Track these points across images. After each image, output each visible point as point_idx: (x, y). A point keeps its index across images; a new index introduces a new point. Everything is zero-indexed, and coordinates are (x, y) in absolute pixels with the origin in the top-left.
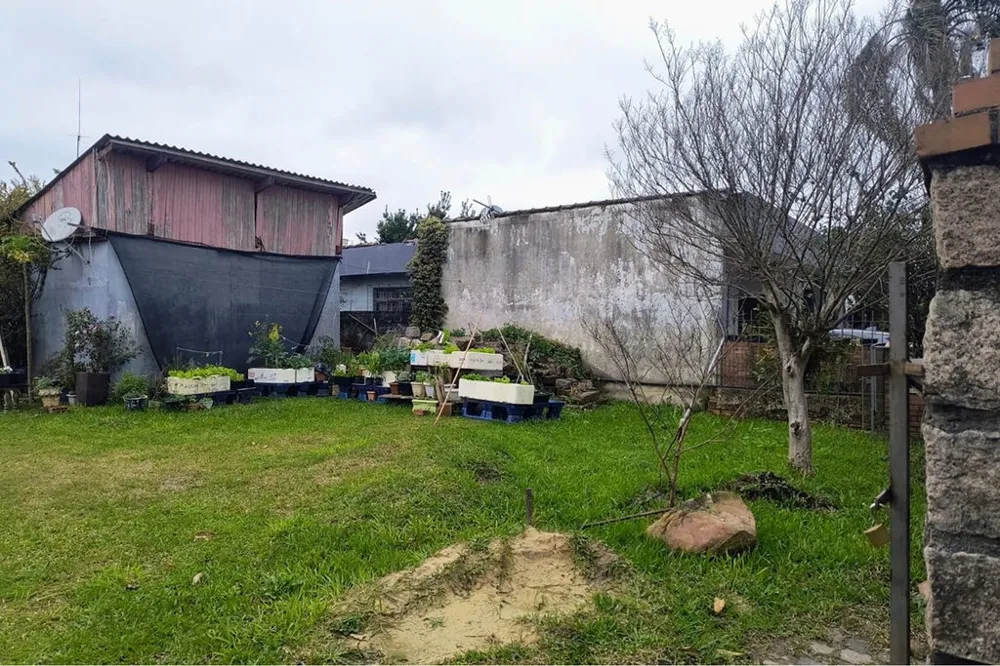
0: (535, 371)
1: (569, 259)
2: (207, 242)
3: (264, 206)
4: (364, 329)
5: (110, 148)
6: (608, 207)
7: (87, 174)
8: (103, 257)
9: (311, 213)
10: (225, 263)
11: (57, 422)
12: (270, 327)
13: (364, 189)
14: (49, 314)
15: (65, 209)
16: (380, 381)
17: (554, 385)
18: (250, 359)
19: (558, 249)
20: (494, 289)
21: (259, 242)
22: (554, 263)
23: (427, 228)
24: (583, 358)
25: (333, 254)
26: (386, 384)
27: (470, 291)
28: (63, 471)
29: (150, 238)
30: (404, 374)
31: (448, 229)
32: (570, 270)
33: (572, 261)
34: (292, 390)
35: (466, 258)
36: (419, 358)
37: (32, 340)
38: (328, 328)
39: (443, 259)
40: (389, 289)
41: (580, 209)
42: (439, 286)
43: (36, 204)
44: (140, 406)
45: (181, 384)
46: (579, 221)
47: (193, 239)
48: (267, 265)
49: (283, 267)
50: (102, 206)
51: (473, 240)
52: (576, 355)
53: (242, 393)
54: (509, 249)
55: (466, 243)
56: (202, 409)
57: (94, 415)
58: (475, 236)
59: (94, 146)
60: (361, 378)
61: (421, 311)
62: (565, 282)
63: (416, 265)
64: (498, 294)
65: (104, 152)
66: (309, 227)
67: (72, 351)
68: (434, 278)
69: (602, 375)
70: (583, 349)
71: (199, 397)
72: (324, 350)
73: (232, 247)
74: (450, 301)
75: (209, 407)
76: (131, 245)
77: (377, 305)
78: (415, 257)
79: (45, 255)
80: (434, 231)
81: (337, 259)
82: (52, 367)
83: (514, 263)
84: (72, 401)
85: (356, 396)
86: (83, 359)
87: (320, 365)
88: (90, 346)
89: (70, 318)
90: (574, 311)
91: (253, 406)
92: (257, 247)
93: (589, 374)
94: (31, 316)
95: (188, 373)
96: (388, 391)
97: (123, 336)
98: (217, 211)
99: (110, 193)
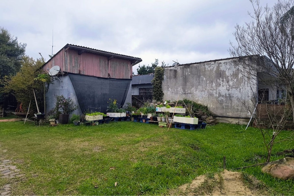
0: (195, 113)
1: (204, 78)
2: (95, 75)
3: (110, 64)
4: (138, 101)
5: (69, 48)
6: (217, 62)
7: (62, 56)
8: (66, 80)
9: (123, 66)
10: (100, 81)
11: (55, 129)
12: (114, 100)
13: (139, 58)
14: (50, 97)
15: (56, 66)
16: (146, 116)
17: (201, 118)
18: (107, 110)
19: (200, 75)
20: (179, 88)
21: (109, 75)
22: (198, 79)
23: (157, 70)
24: (208, 109)
25: (130, 78)
26: (149, 117)
27: (171, 89)
28: (62, 145)
29: (79, 74)
30: (154, 114)
31: (164, 70)
32: (204, 81)
33: (204, 79)
34: (120, 119)
35: (170, 79)
36: (158, 109)
37: (45, 104)
38: (129, 100)
39: (163, 79)
40: (143, 89)
41: (207, 63)
42: (161, 87)
43: (46, 65)
44: (78, 124)
45: (89, 118)
46: (207, 66)
47: (91, 74)
48: (111, 82)
49: (115, 82)
50: (66, 65)
51: (172, 73)
52: (206, 108)
53: (106, 120)
54: (184, 75)
55: (170, 74)
57: (65, 127)
58: (173, 72)
59: (64, 47)
60: (141, 116)
61: (156, 95)
62: (202, 86)
63: (154, 81)
64: (180, 89)
65: (67, 49)
66: (123, 70)
67: (58, 108)
68: (160, 85)
69: (215, 115)
70: (209, 106)
71: (95, 121)
72: (128, 107)
73: (102, 76)
74: (165, 92)
75: (97, 124)
76: (75, 77)
77: (140, 93)
78: (154, 79)
79: (50, 79)
80: (160, 70)
81: (131, 80)
82: (51, 112)
83: (185, 80)
84: (57, 122)
85: (139, 121)
86: (61, 110)
87: (127, 111)
88: (63, 106)
89: (57, 98)
90: (205, 94)
91: (110, 124)
92: (108, 76)
93: (211, 114)
94: (45, 98)
95: (91, 114)
96: (149, 119)
97: (72, 103)
98: (98, 66)
99: (68, 61)
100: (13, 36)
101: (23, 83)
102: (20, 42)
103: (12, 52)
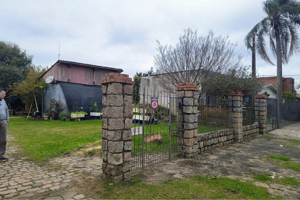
2: (81, 83)
3: (95, 74)
5: (59, 63)
7: (55, 69)
8: (58, 87)
10: (86, 88)
11: (47, 122)
12: (95, 103)
13: (120, 69)
14: (47, 100)
15: (51, 76)
18: (90, 110)
21: (94, 83)
23: (135, 79)
29: (68, 82)
31: (140, 79)
34: (99, 117)
37: (43, 105)
39: (139, 86)
42: (138, 93)
43: (45, 75)
44: (65, 120)
45: (74, 115)
47: (78, 82)
48: (96, 88)
50: (58, 75)
52: (168, 110)
53: (88, 118)
54: (154, 84)
55: (145, 82)
56: (78, 121)
57: (55, 121)
58: (147, 80)
59: (56, 62)
61: (134, 99)
65: (58, 64)
67: (51, 108)
68: (137, 91)
71: (77, 118)
73: (87, 84)
75: (79, 120)
76: (64, 84)
79: (46, 87)
80: (137, 79)
82: (47, 111)
83: (155, 87)
84: (51, 119)
86: (53, 109)
88: (55, 107)
89: (51, 100)
91: (89, 121)
94: (43, 100)
95: (75, 113)
97: (62, 104)
98: (84, 76)
99: (60, 73)
100: (23, 50)
101: (27, 89)
102: (28, 54)
103: (21, 63)
